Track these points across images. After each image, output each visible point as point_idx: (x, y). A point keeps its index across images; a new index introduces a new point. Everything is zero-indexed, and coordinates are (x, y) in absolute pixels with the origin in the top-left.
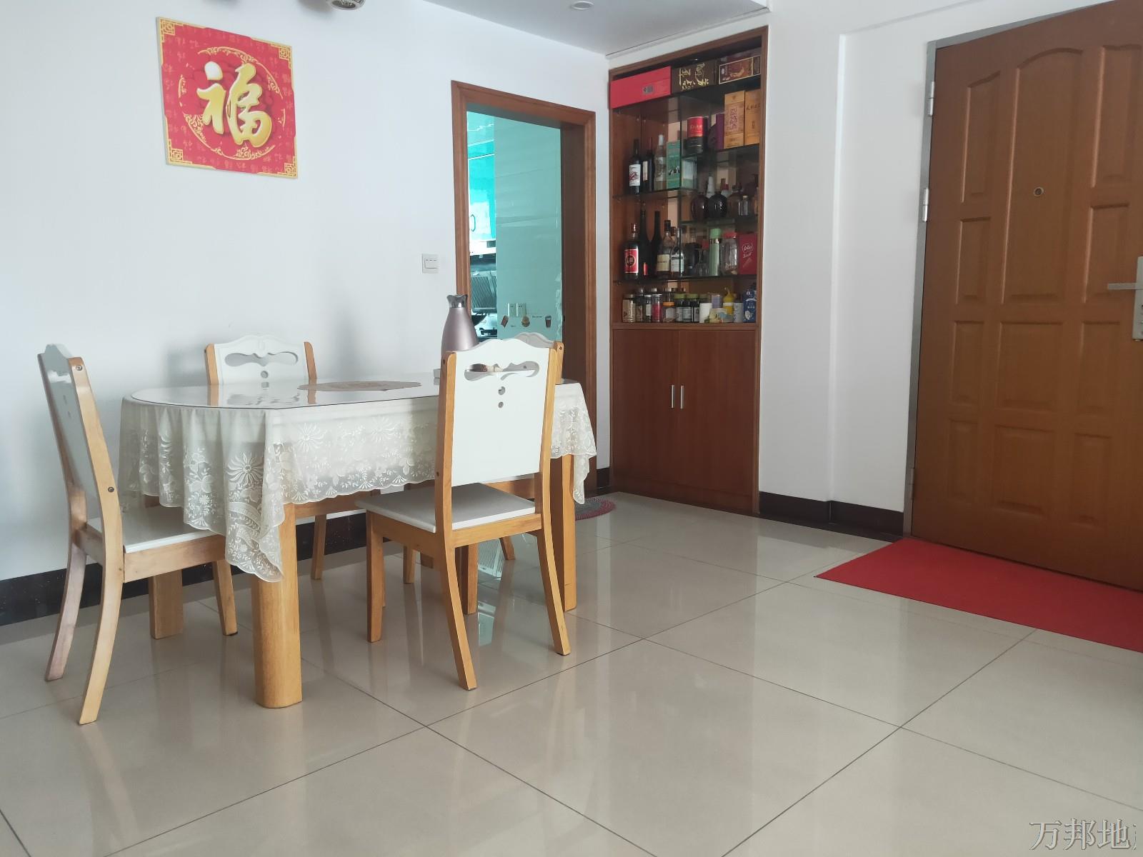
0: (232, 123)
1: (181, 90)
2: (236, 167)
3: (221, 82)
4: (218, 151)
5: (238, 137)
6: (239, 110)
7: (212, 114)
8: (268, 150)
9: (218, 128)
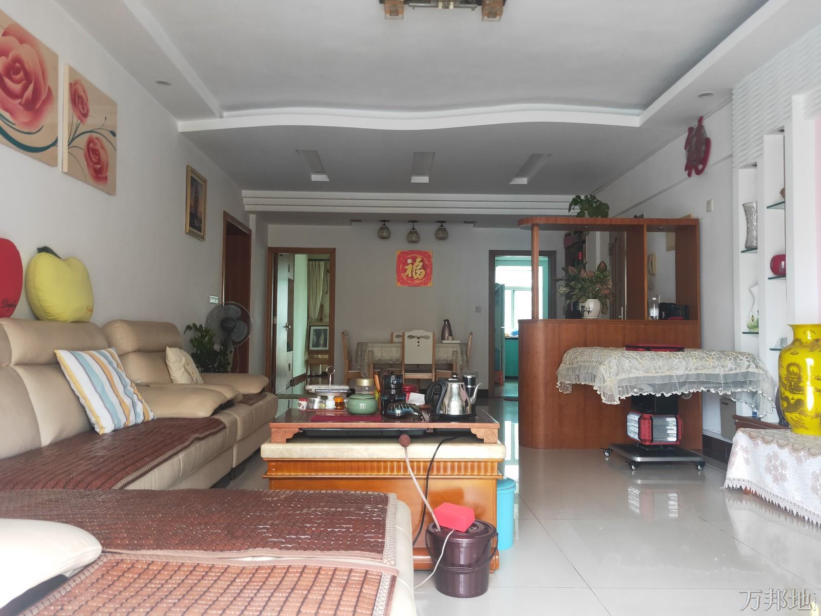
0: (414, 273)
1: (401, 267)
2: (414, 285)
3: (411, 264)
4: (409, 281)
5: (415, 277)
6: (416, 270)
7: (409, 272)
8: (423, 279)
9: (410, 275)
